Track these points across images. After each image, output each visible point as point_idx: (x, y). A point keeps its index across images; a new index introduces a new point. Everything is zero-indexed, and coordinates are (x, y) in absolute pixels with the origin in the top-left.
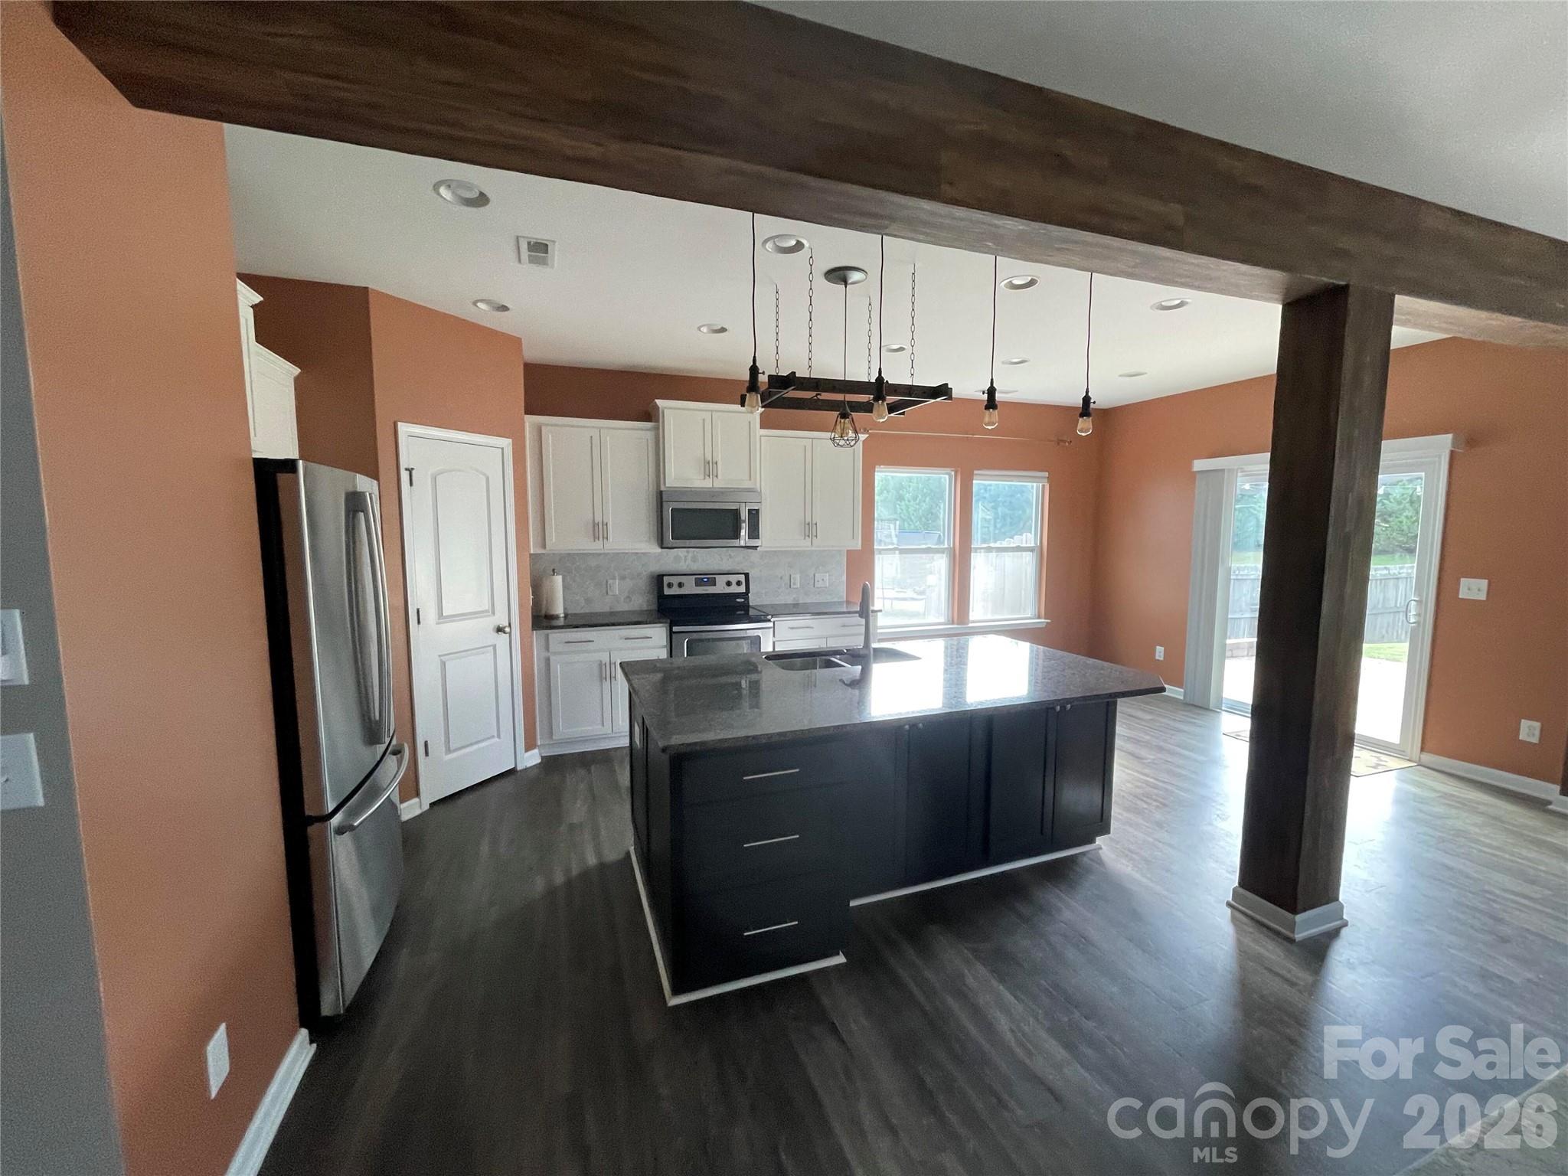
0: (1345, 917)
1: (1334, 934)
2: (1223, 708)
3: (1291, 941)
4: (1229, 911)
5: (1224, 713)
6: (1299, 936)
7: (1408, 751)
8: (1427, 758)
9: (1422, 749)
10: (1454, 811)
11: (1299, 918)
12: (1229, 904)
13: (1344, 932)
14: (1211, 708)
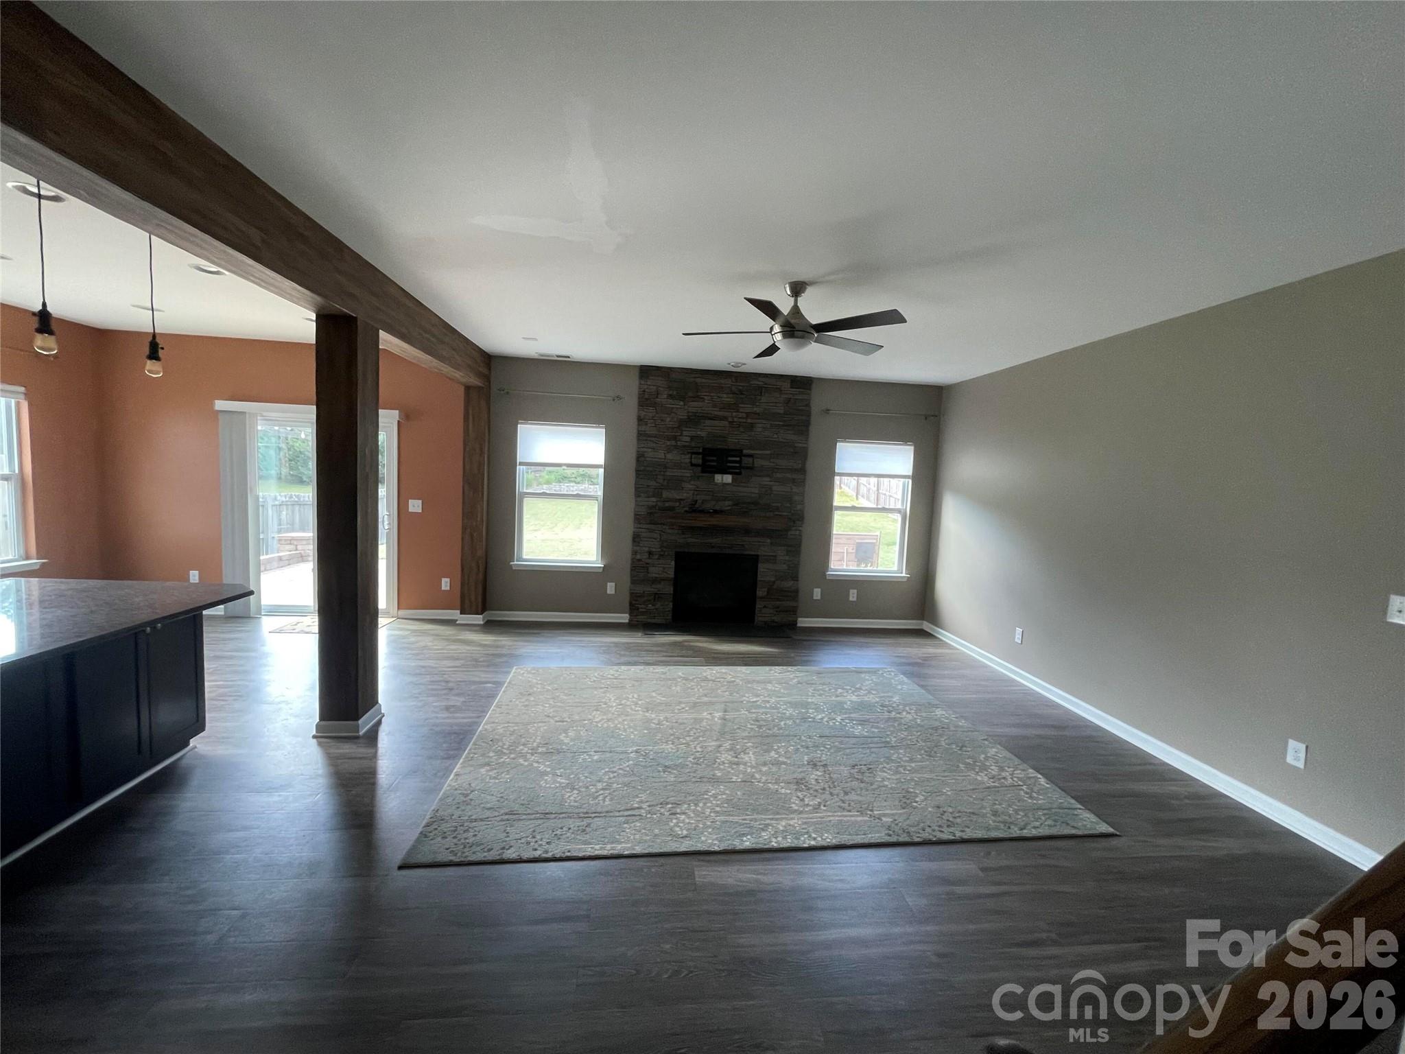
0: (382, 712)
1: (379, 723)
2: (263, 614)
3: (358, 738)
4: (315, 740)
5: (263, 617)
6: (361, 733)
7: (391, 612)
8: (402, 613)
9: (398, 609)
10: (420, 638)
11: (360, 722)
12: (314, 737)
13: (383, 720)
14: (252, 615)
